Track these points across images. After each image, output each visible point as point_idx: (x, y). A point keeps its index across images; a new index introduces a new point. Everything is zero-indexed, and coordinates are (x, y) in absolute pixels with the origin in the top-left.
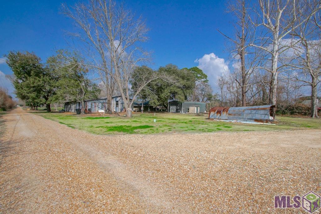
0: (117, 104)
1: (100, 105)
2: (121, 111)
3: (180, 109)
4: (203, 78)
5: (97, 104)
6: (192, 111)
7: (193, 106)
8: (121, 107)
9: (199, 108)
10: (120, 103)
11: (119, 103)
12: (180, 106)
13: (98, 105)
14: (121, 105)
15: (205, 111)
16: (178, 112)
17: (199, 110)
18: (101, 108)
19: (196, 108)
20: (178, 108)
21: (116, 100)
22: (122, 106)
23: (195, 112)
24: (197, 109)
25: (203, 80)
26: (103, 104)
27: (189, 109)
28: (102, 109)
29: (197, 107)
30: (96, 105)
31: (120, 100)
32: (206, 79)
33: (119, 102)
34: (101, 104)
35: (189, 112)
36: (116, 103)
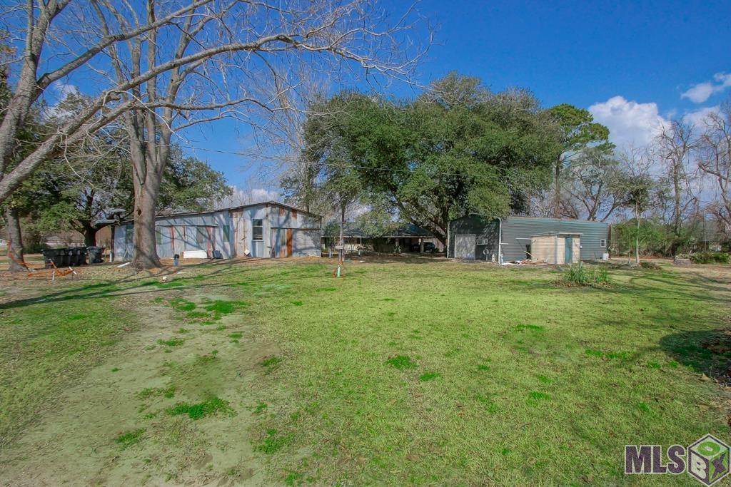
0: (257, 231)
1: (192, 233)
2: (273, 255)
3: (492, 247)
4: (593, 138)
5: (181, 229)
6: (546, 254)
7: (550, 235)
8: (274, 239)
9: (576, 241)
10: (270, 226)
11: (266, 226)
12: (490, 233)
13: (182, 233)
14: (275, 234)
15: (606, 256)
16: (483, 259)
17: (576, 250)
18: (194, 243)
19: (561, 242)
20: (484, 242)
21: (252, 216)
22: (278, 237)
23: (560, 260)
24: (569, 246)
25: (591, 145)
26: (204, 231)
27: (528, 248)
28: (199, 248)
29: (567, 237)
30: (176, 235)
31: (270, 217)
32: (603, 142)
33: (264, 222)
34: (194, 231)
35: (529, 257)
36: (254, 228)
